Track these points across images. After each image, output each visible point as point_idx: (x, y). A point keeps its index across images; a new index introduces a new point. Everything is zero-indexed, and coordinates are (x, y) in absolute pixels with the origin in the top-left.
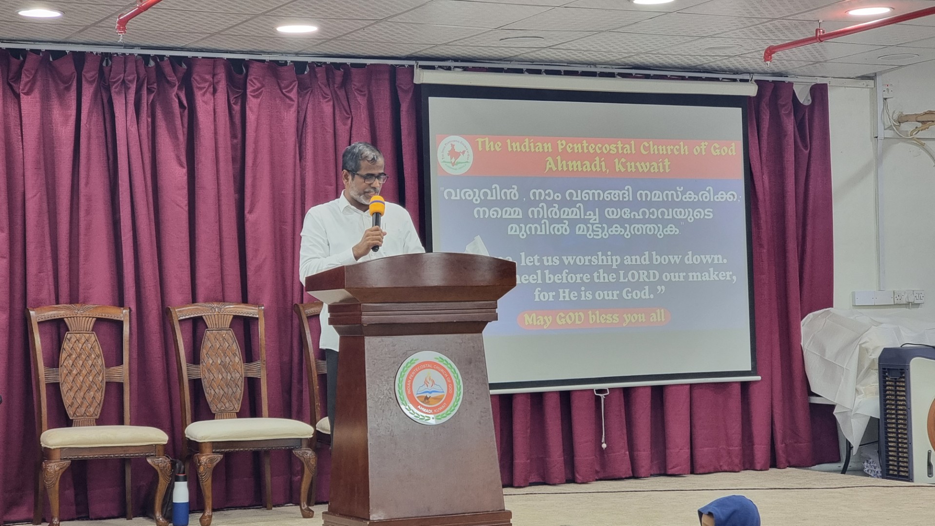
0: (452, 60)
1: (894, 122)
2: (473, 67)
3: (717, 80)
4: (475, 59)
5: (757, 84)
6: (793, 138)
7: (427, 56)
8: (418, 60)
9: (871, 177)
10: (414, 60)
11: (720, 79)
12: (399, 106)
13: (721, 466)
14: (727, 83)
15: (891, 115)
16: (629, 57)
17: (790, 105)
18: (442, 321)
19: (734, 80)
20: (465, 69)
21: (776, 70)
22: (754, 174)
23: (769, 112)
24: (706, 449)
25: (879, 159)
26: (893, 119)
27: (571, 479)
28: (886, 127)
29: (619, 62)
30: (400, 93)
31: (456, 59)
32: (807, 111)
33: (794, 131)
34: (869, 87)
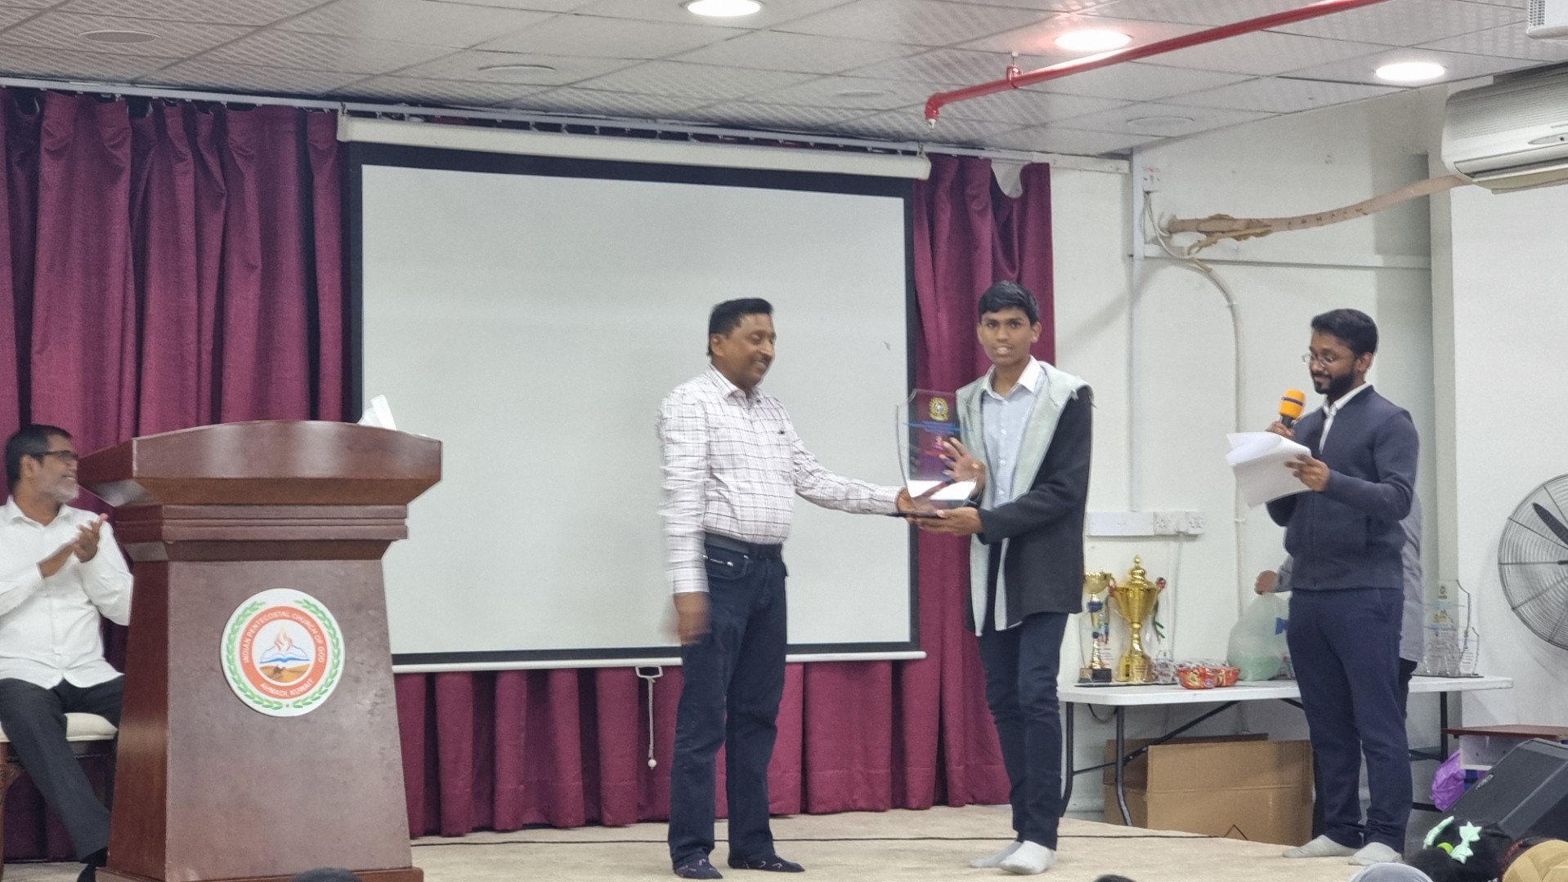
0: (406, 103)
1: (1161, 233)
2: (443, 117)
3: (863, 150)
4: (445, 103)
5: (931, 160)
6: (990, 251)
7: (363, 94)
8: (345, 101)
9: (1122, 321)
10: (339, 101)
11: (869, 149)
12: (313, 176)
13: (854, 801)
14: (880, 156)
15: (1156, 219)
16: (710, 106)
17: (986, 197)
18: (307, 538)
19: (893, 152)
20: (429, 119)
21: (963, 138)
22: (924, 310)
23: (949, 206)
24: (830, 772)
25: (1135, 292)
26: (1159, 226)
27: (594, 820)
28: (1148, 239)
29: (692, 114)
30: (313, 156)
31: (413, 102)
32: (1016, 207)
33: (993, 241)
34: (1119, 171)
